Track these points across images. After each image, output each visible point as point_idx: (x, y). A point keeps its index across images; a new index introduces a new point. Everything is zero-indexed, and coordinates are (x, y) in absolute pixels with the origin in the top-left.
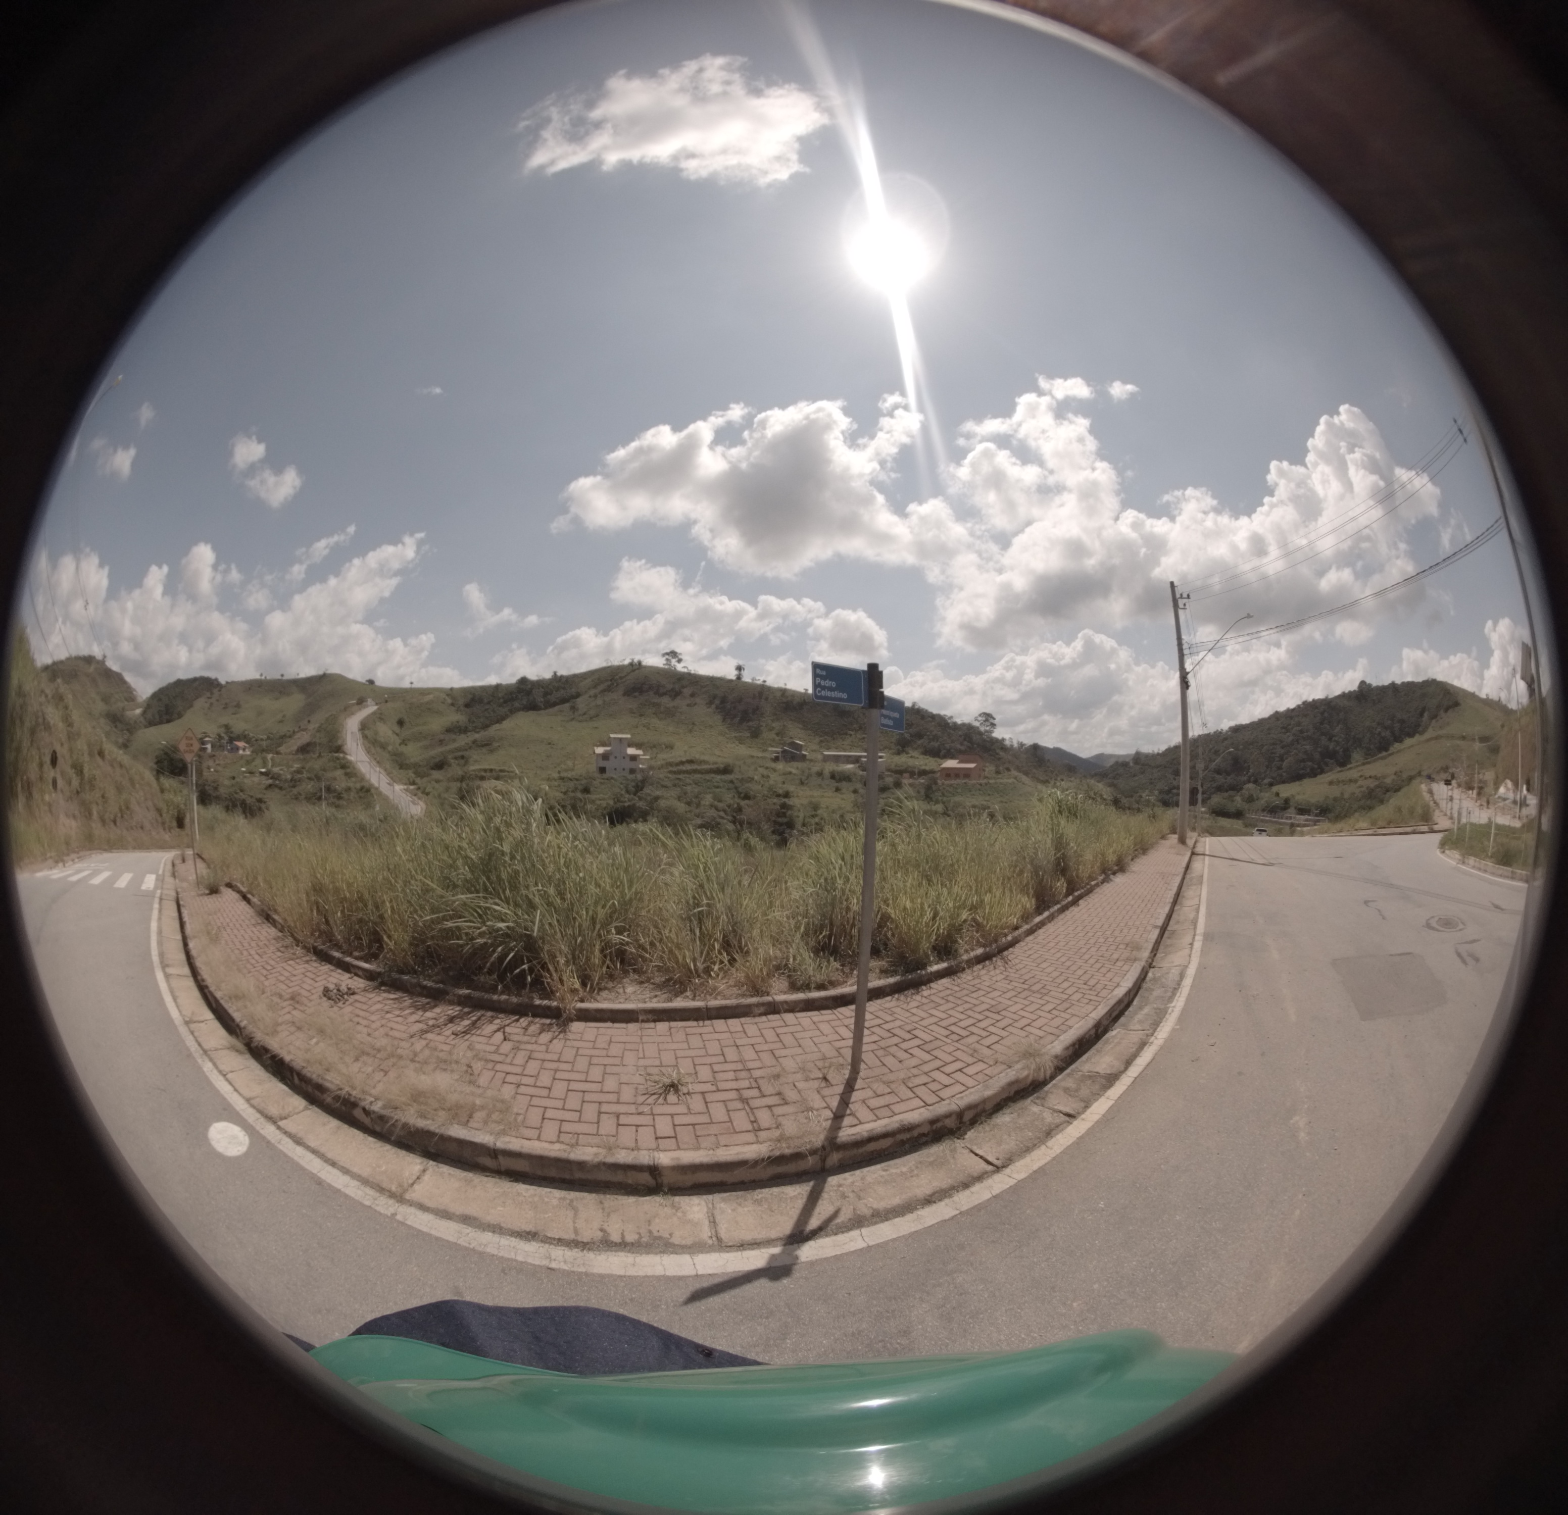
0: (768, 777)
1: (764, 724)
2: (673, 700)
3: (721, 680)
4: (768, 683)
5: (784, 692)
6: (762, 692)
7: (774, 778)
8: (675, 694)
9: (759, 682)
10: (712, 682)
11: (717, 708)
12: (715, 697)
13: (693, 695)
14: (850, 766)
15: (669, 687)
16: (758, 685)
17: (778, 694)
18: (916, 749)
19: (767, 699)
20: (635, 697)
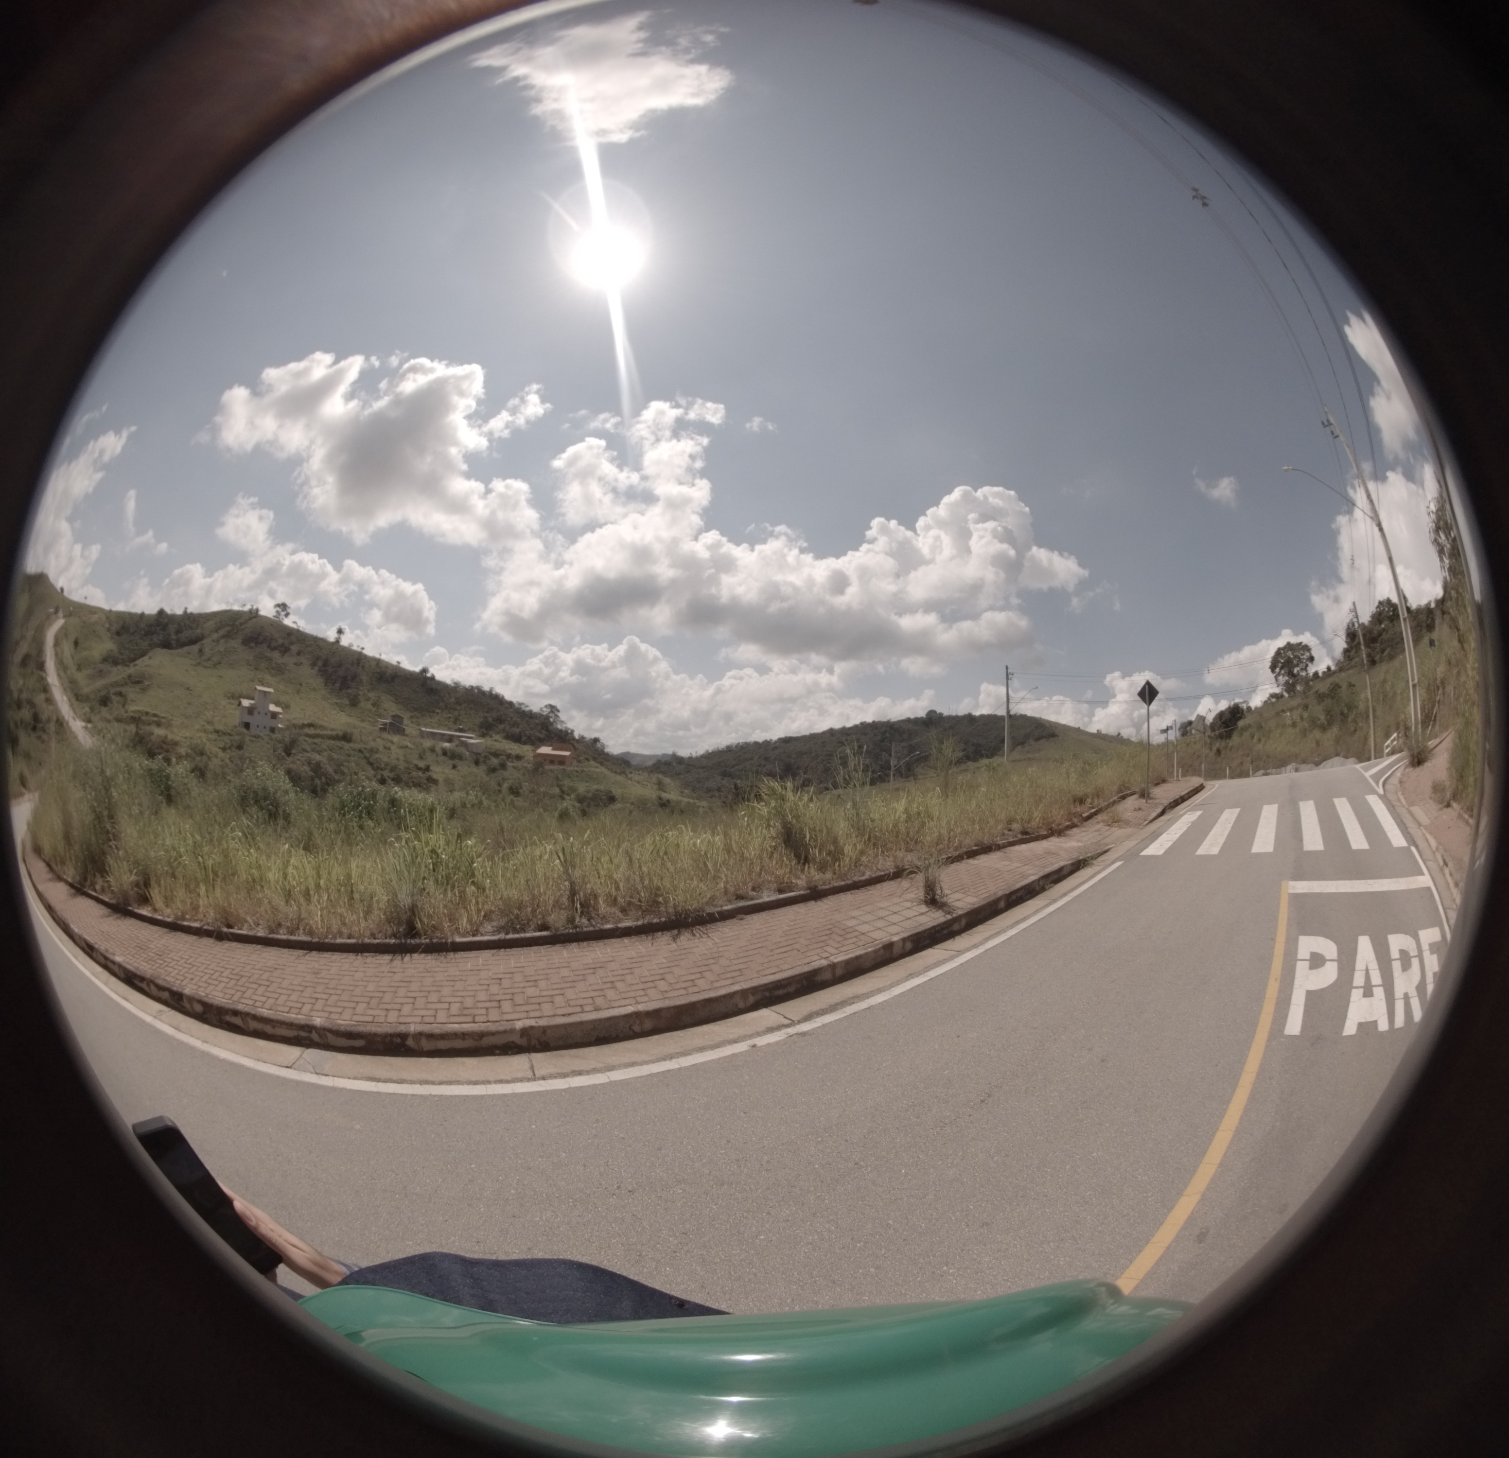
0: (390, 749)
1: (361, 693)
2: (283, 655)
3: (324, 640)
4: (365, 652)
5: (378, 661)
6: (359, 659)
7: (396, 752)
8: (285, 650)
9: (355, 648)
10: (317, 642)
11: (320, 670)
12: (318, 658)
13: (299, 653)
14: (447, 745)
15: (280, 641)
16: (355, 652)
17: (373, 664)
18: (498, 733)
19: (363, 667)
20: (251, 648)
